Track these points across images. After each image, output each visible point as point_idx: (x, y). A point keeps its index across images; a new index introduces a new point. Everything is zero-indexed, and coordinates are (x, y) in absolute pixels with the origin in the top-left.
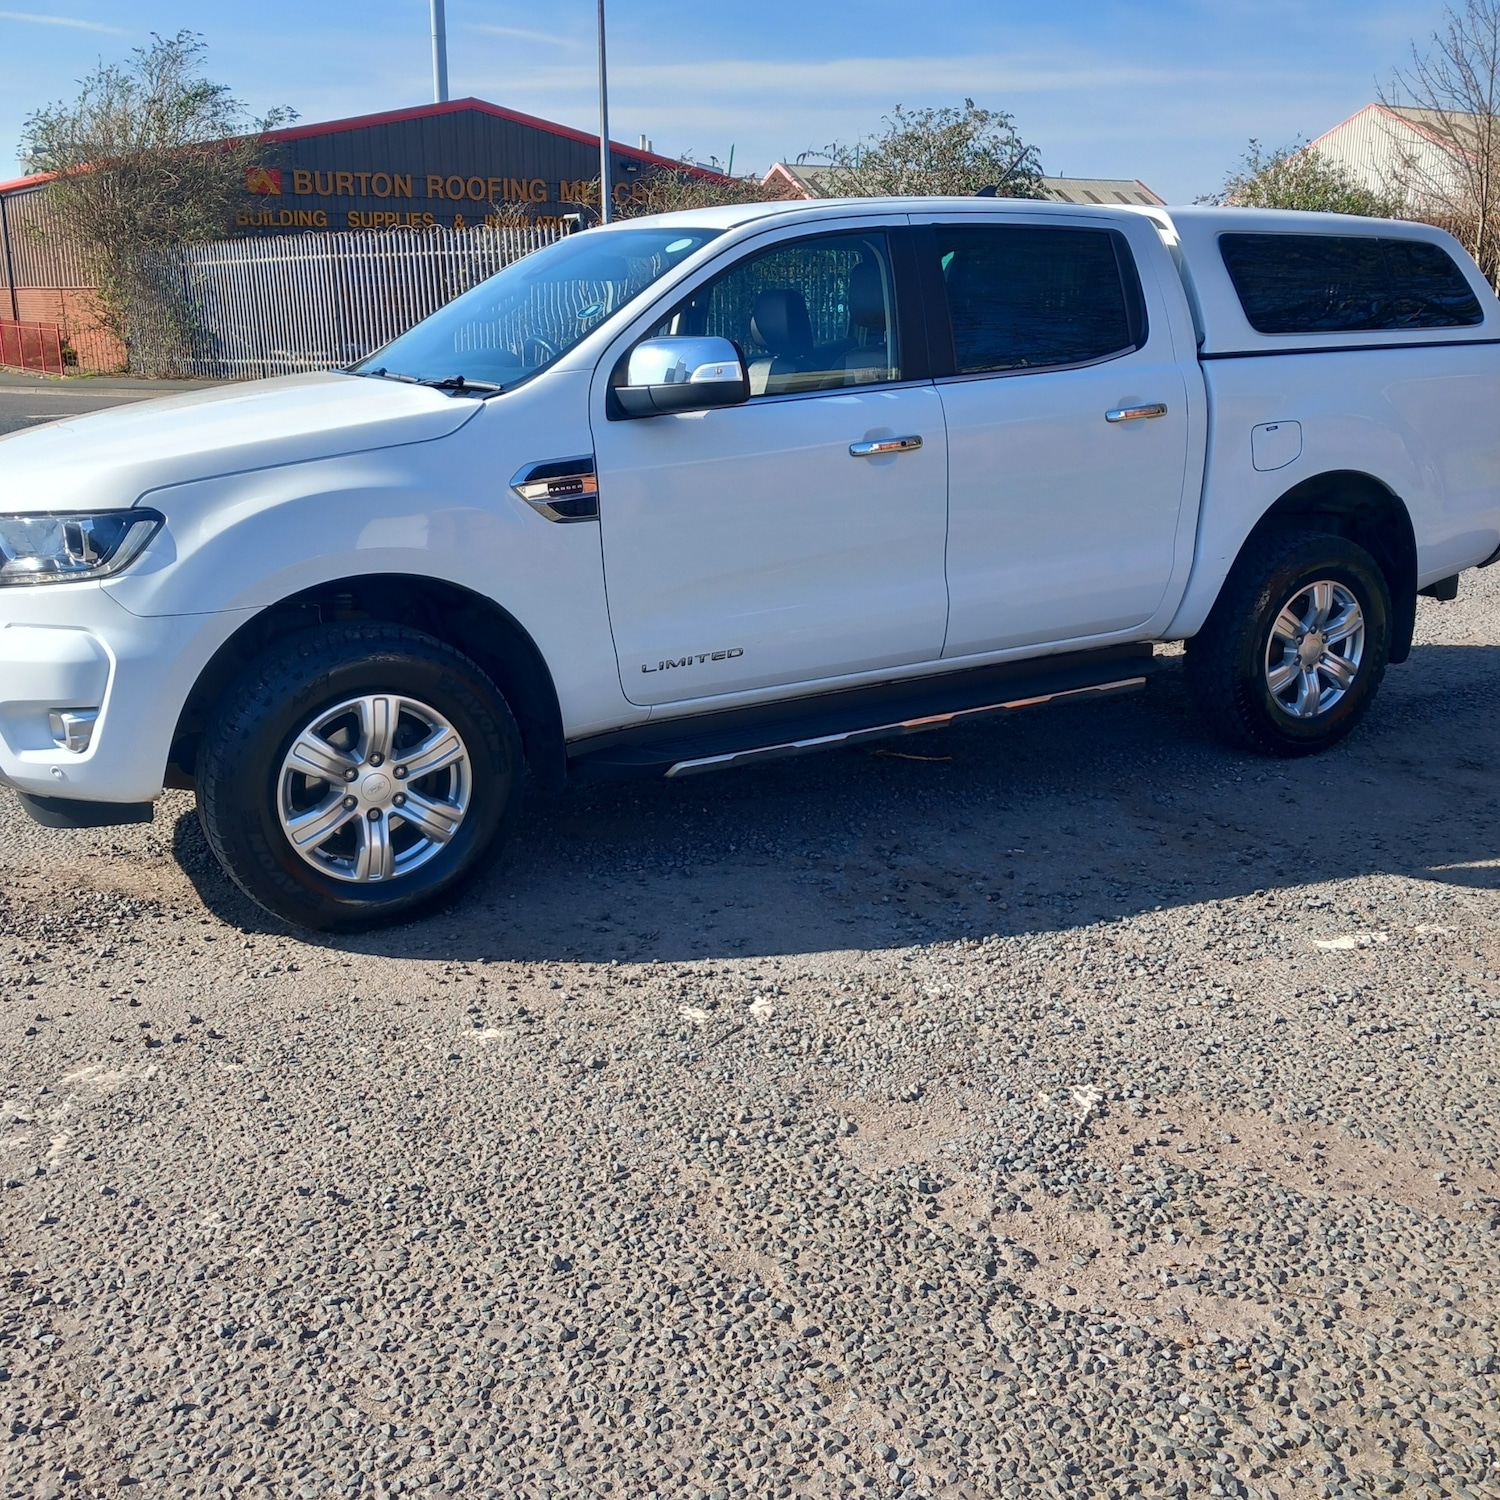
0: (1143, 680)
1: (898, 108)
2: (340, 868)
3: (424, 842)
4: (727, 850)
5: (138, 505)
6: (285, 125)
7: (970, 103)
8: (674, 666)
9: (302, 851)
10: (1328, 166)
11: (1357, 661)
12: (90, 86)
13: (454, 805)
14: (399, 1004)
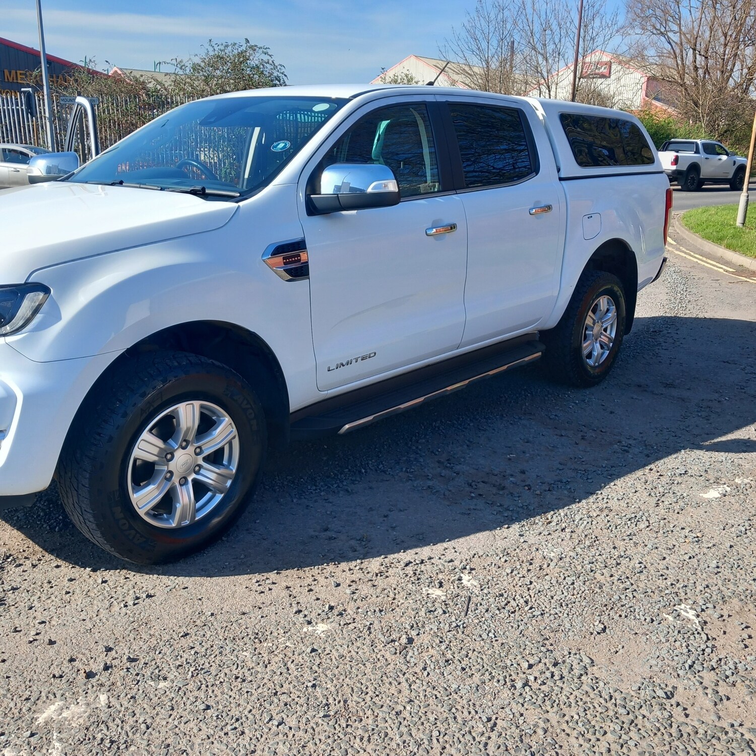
0: (540, 354)
1: (210, 41)
2: (162, 520)
3: (209, 494)
4: (360, 472)
5: (30, 280)
7: (247, 41)
8: (343, 366)
9: (142, 512)
11: (613, 335)
13: (227, 467)
14: (244, 614)
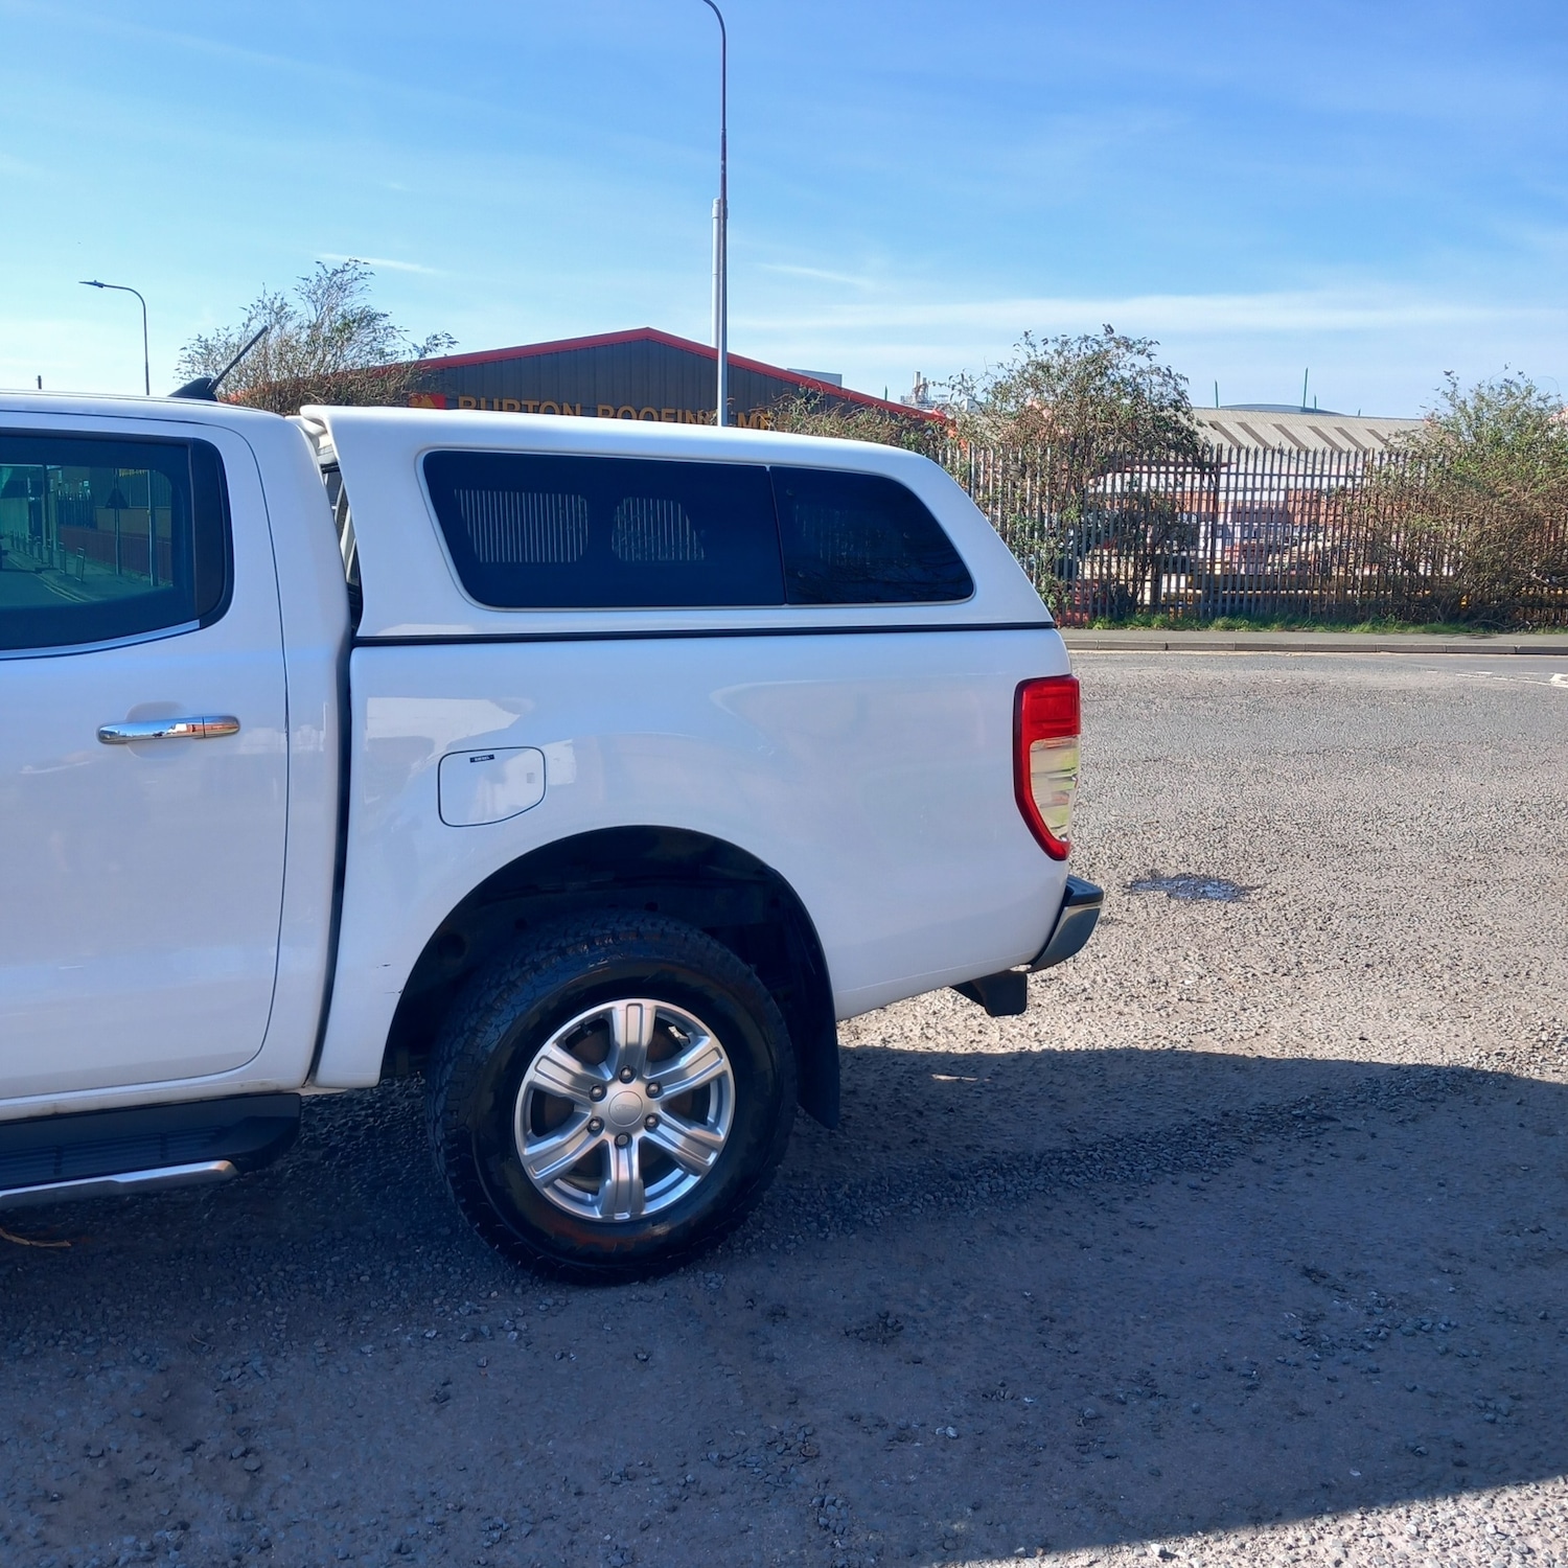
1: (1026, 334)
6: (441, 352)
7: (1109, 330)
10: (1545, 401)
11: (724, 1128)
12: (254, 313)
